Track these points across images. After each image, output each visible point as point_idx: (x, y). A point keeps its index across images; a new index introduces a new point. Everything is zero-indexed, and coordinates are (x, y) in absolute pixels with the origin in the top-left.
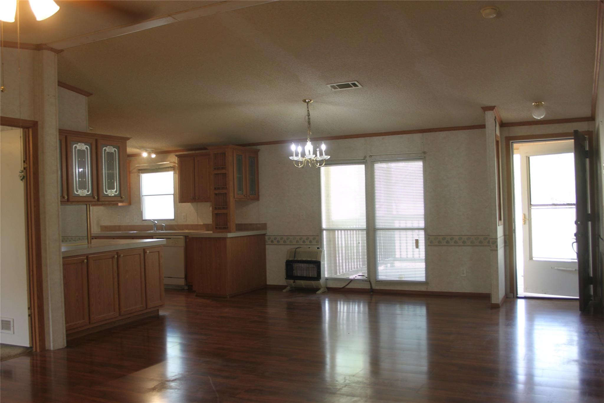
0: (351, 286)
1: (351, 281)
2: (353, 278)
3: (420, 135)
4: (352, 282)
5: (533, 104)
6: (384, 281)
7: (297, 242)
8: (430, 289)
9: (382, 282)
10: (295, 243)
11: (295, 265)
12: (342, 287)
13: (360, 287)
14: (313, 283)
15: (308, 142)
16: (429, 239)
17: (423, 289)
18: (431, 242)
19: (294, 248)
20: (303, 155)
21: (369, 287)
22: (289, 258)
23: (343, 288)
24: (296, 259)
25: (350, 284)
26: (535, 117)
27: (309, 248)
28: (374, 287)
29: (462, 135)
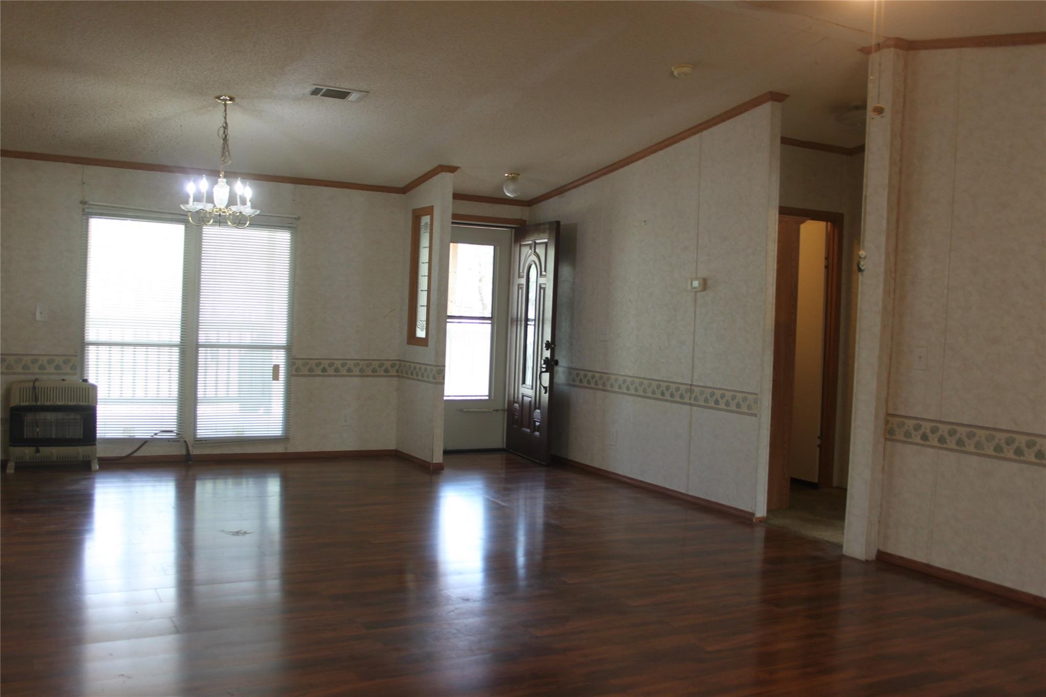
0: (144, 452)
1: (145, 442)
2: (150, 437)
3: (290, 186)
4: (147, 444)
5: (506, 175)
6: (209, 440)
7: (25, 367)
8: (291, 449)
9: (206, 440)
10: (20, 370)
11: (29, 417)
12: (124, 455)
13: (162, 454)
14: (81, 451)
15: (220, 177)
16: (294, 364)
17: (279, 449)
18: (297, 370)
19: (29, 381)
20: (210, 199)
21: (184, 452)
22: (20, 402)
23: (128, 456)
24: (39, 403)
25: (144, 448)
26: (507, 194)
27: (63, 380)
28: (195, 452)
29: (359, 197)
